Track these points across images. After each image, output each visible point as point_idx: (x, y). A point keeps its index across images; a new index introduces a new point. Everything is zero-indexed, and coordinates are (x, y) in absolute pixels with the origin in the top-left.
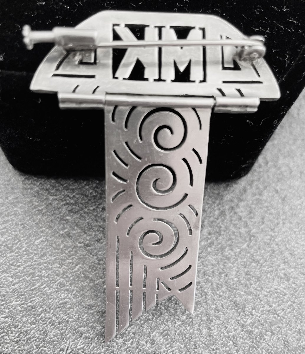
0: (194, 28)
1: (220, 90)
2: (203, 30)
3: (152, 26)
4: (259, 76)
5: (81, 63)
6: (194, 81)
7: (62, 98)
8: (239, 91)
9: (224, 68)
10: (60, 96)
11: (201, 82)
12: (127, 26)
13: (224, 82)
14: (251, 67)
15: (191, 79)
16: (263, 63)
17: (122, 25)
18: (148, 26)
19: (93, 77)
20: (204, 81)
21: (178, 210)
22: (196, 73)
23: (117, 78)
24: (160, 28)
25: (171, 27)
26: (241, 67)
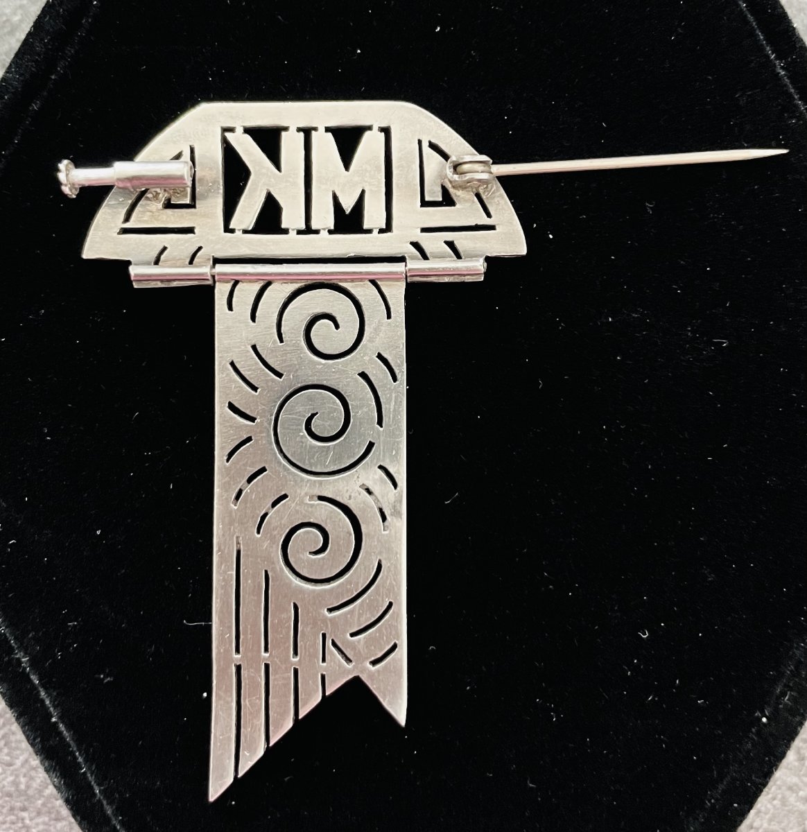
0: (370, 128)
1: (416, 245)
2: (386, 131)
3: (293, 129)
4: (489, 215)
5: (169, 205)
6: (369, 231)
7: (136, 275)
8: (451, 244)
9: (425, 204)
10: (133, 271)
11: (381, 231)
12: (248, 131)
13: (424, 230)
14: (476, 199)
15: (366, 226)
16: (497, 190)
17: (240, 130)
18: (286, 129)
19: (190, 230)
20: (388, 228)
21: (358, 477)
22: (374, 216)
23: (232, 231)
24: (307, 132)
25: (328, 130)
26: (455, 199)
